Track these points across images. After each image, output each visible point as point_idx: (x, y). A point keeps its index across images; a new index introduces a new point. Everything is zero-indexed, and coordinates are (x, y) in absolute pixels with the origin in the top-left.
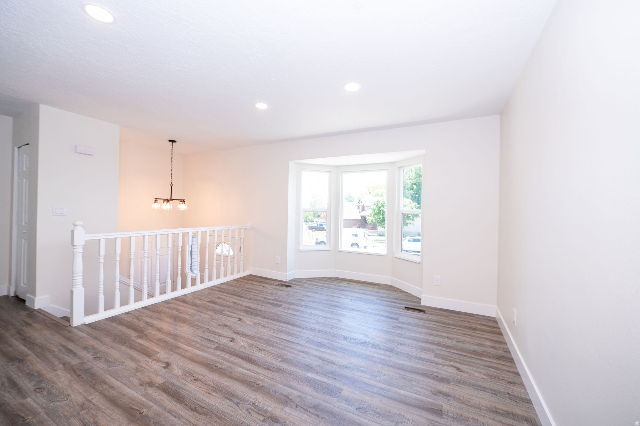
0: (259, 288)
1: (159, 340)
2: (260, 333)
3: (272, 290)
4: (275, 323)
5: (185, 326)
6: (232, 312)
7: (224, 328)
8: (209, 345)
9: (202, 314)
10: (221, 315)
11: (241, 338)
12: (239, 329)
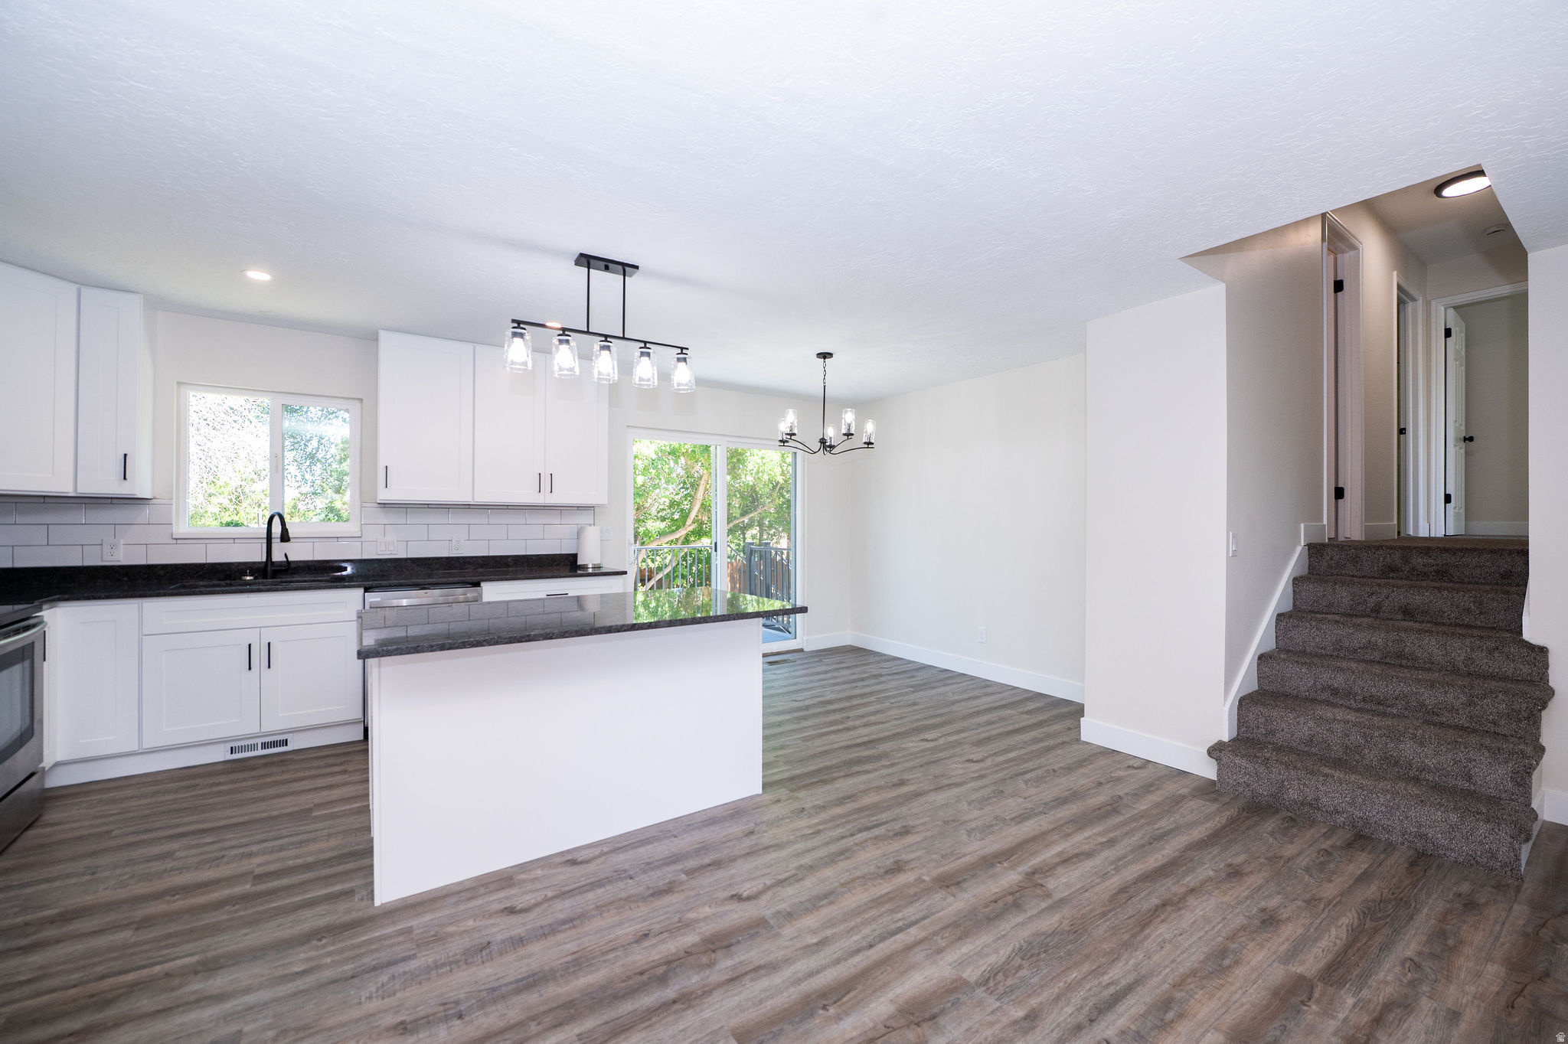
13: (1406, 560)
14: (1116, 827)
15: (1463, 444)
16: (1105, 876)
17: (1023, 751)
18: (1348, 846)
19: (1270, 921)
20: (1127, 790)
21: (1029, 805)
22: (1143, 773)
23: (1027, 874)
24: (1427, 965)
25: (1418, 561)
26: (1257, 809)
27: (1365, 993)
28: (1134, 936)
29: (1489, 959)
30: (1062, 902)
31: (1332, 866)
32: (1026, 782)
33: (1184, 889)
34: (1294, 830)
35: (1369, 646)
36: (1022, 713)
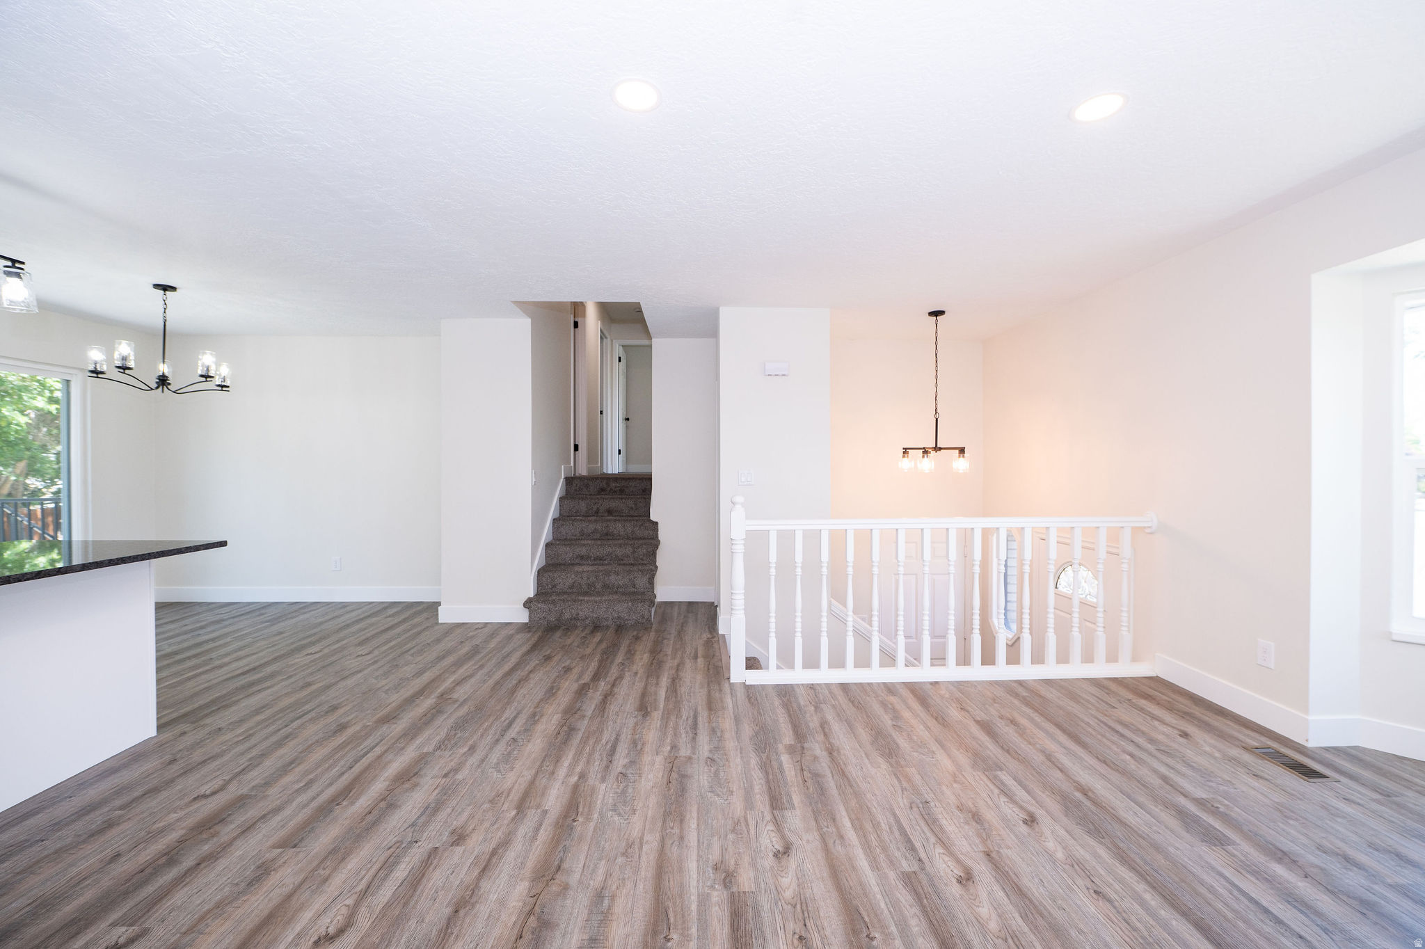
0: (1164, 734)
1: (816, 776)
2: (1067, 910)
3: (1215, 758)
4: (1153, 903)
5: (884, 765)
6: (1020, 783)
7: (967, 823)
8: (898, 854)
9: (942, 751)
10: (985, 779)
11: (996, 888)
12: (1009, 852)
13: (608, 484)
14: (482, 659)
15: (625, 422)
16: (485, 681)
17: (399, 640)
18: (592, 632)
19: (568, 670)
20: (480, 640)
21: (421, 666)
22: (486, 630)
23: (438, 697)
24: (626, 662)
25: (613, 485)
26: (551, 629)
27: (608, 679)
28: (510, 699)
29: (645, 653)
30: (465, 701)
31: (587, 642)
32: (412, 655)
33: (527, 672)
34: (569, 633)
35: (595, 531)
36: (386, 617)
